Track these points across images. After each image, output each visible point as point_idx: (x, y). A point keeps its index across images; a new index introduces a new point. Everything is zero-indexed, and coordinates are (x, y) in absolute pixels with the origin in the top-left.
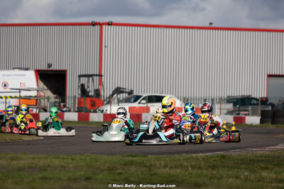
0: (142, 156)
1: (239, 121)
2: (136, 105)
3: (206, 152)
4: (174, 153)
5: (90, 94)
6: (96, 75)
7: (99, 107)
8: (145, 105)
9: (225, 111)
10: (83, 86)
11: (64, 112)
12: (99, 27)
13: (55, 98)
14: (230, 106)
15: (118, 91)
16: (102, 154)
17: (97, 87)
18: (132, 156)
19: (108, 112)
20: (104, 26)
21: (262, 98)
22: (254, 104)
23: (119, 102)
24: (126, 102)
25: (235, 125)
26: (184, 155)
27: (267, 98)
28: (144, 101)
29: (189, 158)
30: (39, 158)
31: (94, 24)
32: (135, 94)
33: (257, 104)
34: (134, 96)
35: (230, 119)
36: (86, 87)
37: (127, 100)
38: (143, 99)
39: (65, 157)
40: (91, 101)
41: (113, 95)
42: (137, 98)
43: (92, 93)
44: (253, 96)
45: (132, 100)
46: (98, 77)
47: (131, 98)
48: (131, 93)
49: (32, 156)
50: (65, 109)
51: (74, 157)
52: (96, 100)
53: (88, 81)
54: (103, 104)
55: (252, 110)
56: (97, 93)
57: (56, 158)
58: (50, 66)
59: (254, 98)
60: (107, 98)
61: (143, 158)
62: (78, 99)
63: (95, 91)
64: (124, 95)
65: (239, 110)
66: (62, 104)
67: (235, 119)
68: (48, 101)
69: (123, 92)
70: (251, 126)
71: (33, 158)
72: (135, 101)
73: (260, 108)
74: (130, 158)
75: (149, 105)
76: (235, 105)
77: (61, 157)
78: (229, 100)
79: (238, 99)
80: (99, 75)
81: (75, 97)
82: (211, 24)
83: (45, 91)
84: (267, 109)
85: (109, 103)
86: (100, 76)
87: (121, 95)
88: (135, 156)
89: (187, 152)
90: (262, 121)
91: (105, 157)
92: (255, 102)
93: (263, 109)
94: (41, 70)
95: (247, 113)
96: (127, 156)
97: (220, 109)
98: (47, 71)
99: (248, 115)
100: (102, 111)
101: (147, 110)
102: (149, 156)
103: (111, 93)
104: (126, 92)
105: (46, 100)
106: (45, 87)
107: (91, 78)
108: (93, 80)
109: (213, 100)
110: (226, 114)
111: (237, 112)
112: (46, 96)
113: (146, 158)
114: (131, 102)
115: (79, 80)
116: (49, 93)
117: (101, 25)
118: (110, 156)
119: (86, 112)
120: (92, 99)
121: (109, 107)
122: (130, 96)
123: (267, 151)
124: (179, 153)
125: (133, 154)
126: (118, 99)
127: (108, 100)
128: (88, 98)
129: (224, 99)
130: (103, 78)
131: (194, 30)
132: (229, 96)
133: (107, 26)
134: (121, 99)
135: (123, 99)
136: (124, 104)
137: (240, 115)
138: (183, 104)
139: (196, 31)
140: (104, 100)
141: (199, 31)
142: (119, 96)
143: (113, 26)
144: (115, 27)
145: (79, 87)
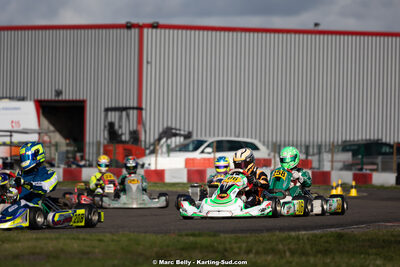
0: (210, 236)
1: (362, 180)
2: (197, 155)
3: (312, 228)
4: (261, 231)
5: (123, 138)
6: (133, 108)
8: (212, 156)
9: (340, 165)
10: (111, 125)
11: (81, 167)
12: (137, 30)
13: (68, 145)
14: (347, 157)
15: (168, 133)
16: (146, 232)
17: (134, 126)
18: (193, 235)
19: (153, 167)
20: (145, 30)
21: (398, 144)
22: (385, 154)
23: (170, 150)
24: (180, 150)
25: (355, 187)
26: (277, 233)
28: (209, 150)
29: (286, 239)
30: (47, 239)
31: (129, 26)
32: (195, 137)
33: (392, 154)
34: (193, 142)
35: (348, 177)
36: (117, 127)
37: (183, 148)
38: (208, 146)
39: (88, 237)
40: (125, 149)
41: (159, 139)
43: (126, 137)
44: (384, 141)
45: (191, 147)
46: (135, 111)
47: (188, 145)
48: (188, 136)
49: (34, 236)
50: (82, 163)
51: (102, 237)
52: (133, 147)
53: (120, 118)
54: (143, 155)
55: (382, 162)
56: (135, 136)
57: (74, 239)
58: (59, 93)
59: (386, 144)
60: (150, 145)
61: (212, 239)
62: (105, 146)
63: (130, 133)
65: (363, 164)
66: (78, 155)
67: (356, 177)
68: (57, 150)
69: (175, 135)
70: (382, 188)
71: (37, 239)
72: (195, 149)
73: (395, 160)
74: (192, 239)
76: (355, 155)
77: (81, 236)
78: (346, 147)
79: (359, 146)
80: (137, 108)
81: (98, 143)
82: (316, 25)
83: (51, 134)
85: (153, 152)
86: (140, 109)
87: (173, 139)
88: (200, 235)
89: (282, 229)
90: (399, 181)
91: (151, 237)
92: (388, 150)
94: (44, 101)
95: (375, 167)
96: (187, 235)
97: (332, 161)
98: (55, 101)
99: (376, 170)
100: (143, 166)
102: (222, 235)
103: (157, 137)
104: (180, 135)
105: (53, 149)
106: (52, 128)
107: (124, 113)
108: (128, 115)
109: (320, 147)
110: (341, 169)
111: (359, 167)
112: (53, 142)
113: (218, 238)
114: (188, 151)
115: (106, 116)
116: (57, 138)
117: (141, 27)
118: (159, 236)
119: (117, 166)
120: (126, 146)
121: (153, 159)
122: (188, 141)
125: (197, 232)
126: (168, 146)
127: (152, 148)
128: (121, 145)
129: (338, 145)
130: (144, 112)
131: (289, 35)
132: (345, 141)
133: (150, 30)
134: (173, 146)
135: (176, 146)
136: (178, 154)
137: (364, 171)
138: (272, 154)
139: (293, 36)
140: (146, 149)
141: (297, 36)
142: (169, 141)
143: (159, 30)
144: (163, 31)
145: (105, 127)
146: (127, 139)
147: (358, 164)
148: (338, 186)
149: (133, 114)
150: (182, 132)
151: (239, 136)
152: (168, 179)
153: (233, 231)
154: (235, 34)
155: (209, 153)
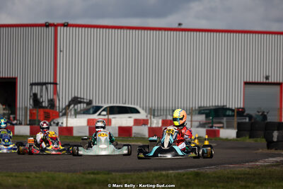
0: (105, 174)
1: (213, 134)
2: (95, 116)
3: (177, 169)
6: (50, 83)
7: (54, 119)
8: (106, 117)
9: (197, 124)
10: (35, 95)
12: (53, 28)
13: (4, 109)
14: (202, 118)
15: (76, 101)
16: (59, 171)
17: (51, 96)
18: (93, 173)
19: (64, 125)
20: (59, 28)
21: (238, 109)
22: (229, 116)
23: (77, 113)
24: (84, 113)
25: (208, 139)
26: (153, 172)
27: (243, 109)
28: (104, 113)
29: (159, 176)
31: (47, 25)
32: (94, 104)
33: (233, 116)
34: (93, 107)
35: (202, 132)
36: (39, 96)
37: (86, 112)
39: (18, 175)
40: (45, 113)
41: (69, 105)
42: (97, 109)
43: (45, 104)
44: (228, 107)
45: (91, 111)
46: (52, 85)
47: (89, 109)
48: (90, 103)
51: (28, 175)
52: (51, 111)
53: (41, 90)
54: (58, 116)
55: (227, 122)
56: (52, 103)
57: (9, 176)
59: (229, 109)
60: (63, 109)
61: (106, 176)
62: (30, 110)
63: (49, 101)
64: (83, 106)
65: (213, 123)
67: (208, 132)
69: (80, 102)
70: (227, 140)
72: (94, 112)
73: (236, 120)
74: (92, 176)
75: (111, 116)
76: (207, 116)
77: (14, 174)
78: (201, 111)
79: (210, 110)
80: (53, 83)
81: (26, 108)
82: (180, 24)
84: (244, 121)
85: (65, 114)
86: (55, 84)
87: (79, 105)
88: (98, 173)
89: (156, 169)
90: (238, 135)
92: (230, 113)
93: (240, 121)
95: (221, 125)
96: (89, 173)
97: (191, 121)
99: (222, 127)
100: (57, 124)
101: (109, 122)
103: (67, 104)
104: (84, 102)
107: (44, 87)
108: (47, 88)
110: (198, 127)
111: (210, 125)
113: (110, 176)
114: (89, 114)
115: (31, 89)
117: (56, 26)
120: (46, 110)
121: (65, 119)
122: (89, 107)
123: (246, 167)
124: (147, 170)
125: (96, 171)
126: (75, 110)
127: (64, 111)
128: (42, 110)
129: (195, 110)
130: (58, 86)
131: (160, 32)
132: (201, 107)
133: (62, 28)
134: (79, 110)
135: (81, 110)
136: (83, 116)
137: (214, 128)
138: (149, 116)
139: (163, 32)
140: (60, 112)
141: (166, 32)
142: (76, 107)
143: (68, 28)
144: (71, 28)
145: (31, 96)
146: (46, 105)
147: (209, 123)
148: (195, 139)
149: (51, 87)
150: (85, 101)
151: (125, 103)
152: (75, 133)
153: (121, 171)
154: (122, 30)
155: (105, 115)
